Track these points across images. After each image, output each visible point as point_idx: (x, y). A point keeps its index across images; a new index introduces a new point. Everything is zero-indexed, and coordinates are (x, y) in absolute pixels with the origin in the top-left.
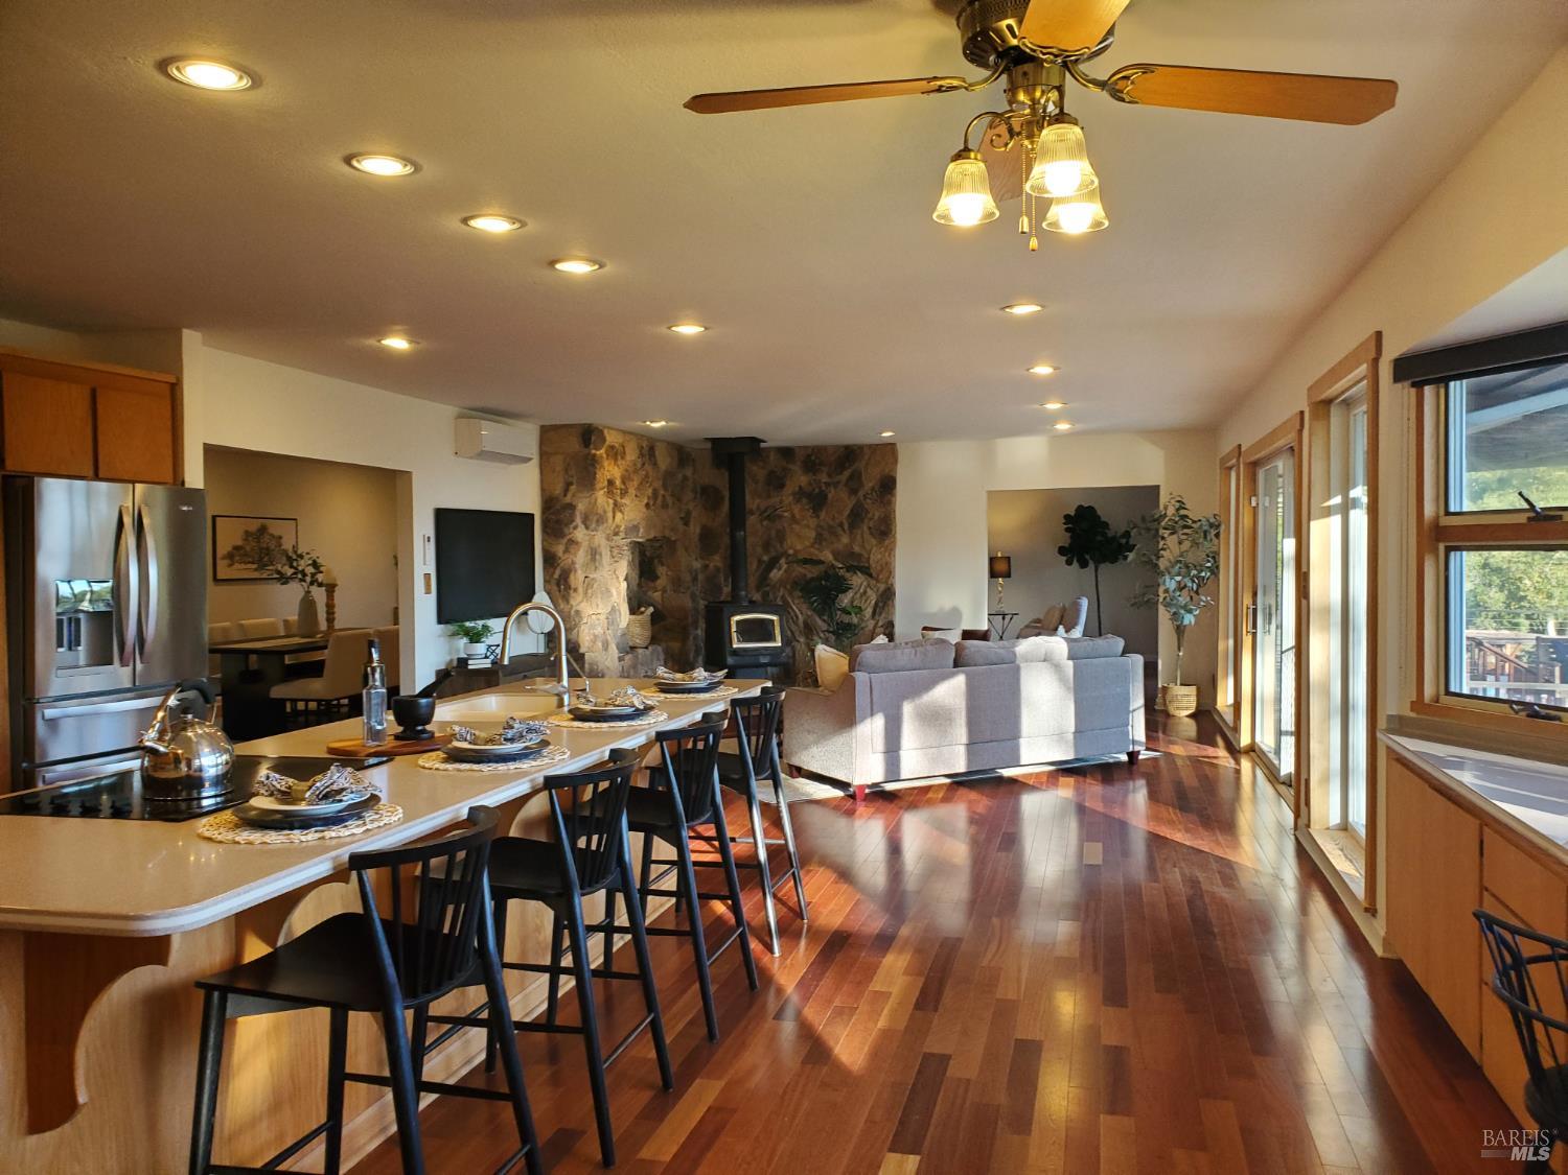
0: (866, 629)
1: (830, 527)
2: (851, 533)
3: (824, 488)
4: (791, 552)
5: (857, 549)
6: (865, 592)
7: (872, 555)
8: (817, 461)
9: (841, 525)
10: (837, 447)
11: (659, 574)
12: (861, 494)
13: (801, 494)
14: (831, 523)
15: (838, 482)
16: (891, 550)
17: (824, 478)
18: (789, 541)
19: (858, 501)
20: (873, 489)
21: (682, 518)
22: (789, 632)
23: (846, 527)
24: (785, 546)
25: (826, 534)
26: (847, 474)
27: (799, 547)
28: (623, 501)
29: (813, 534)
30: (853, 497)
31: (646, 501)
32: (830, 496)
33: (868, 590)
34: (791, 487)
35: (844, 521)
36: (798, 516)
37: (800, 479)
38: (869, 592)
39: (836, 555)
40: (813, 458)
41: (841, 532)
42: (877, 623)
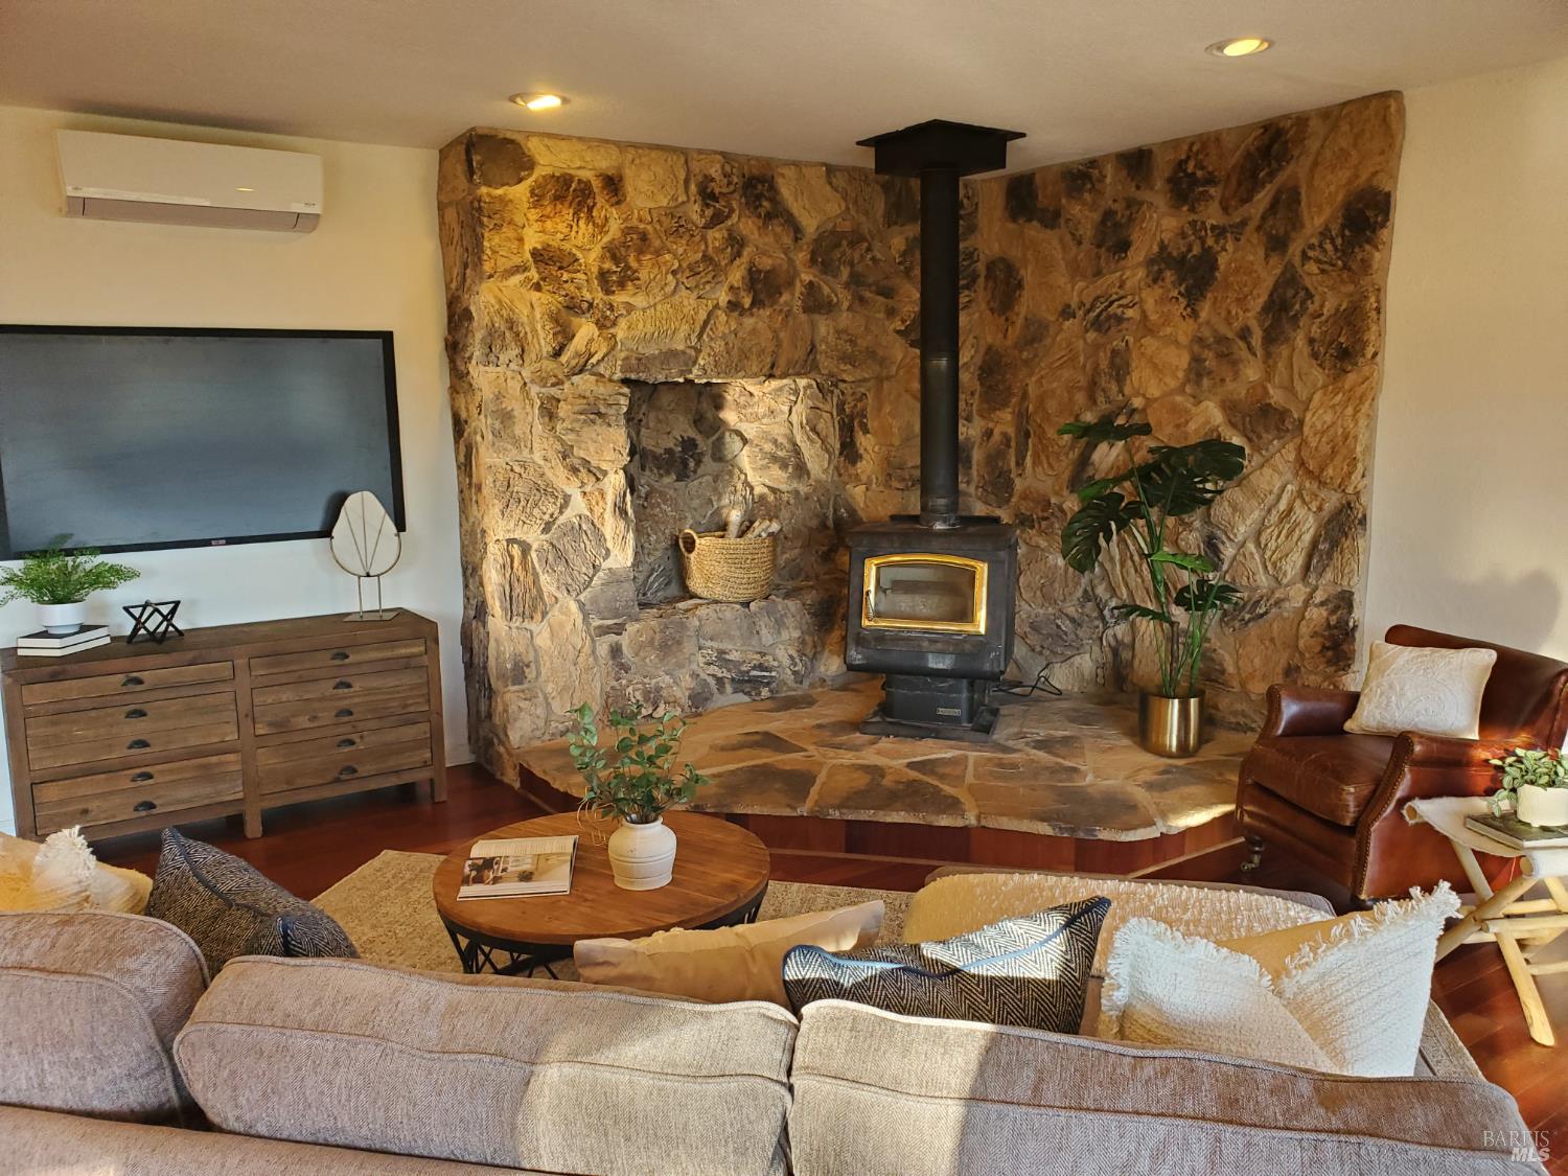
0: (1286, 605)
1: (1221, 340)
2: (1268, 355)
3: (1210, 242)
4: (1137, 402)
5: (1276, 396)
6: (1290, 510)
7: (1309, 415)
8: (1199, 173)
9: (1244, 334)
10: (1243, 131)
11: (861, 451)
12: (1295, 249)
13: (1163, 262)
14: (1224, 330)
15: (1244, 223)
16: (1362, 400)
17: (1212, 215)
18: (1135, 376)
19: (1289, 267)
20: (1325, 234)
21: (898, 332)
22: (1124, 591)
23: (1257, 339)
24: (1127, 390)
25: (1210, 362)
26: (1263, 198)
27: (1154, 391)
28: (620, 298)
29: (1183, 360)
30: (1274, 259)
31: (723, 297)
32: (1222, 260)
33: (1298, 503)
34: (1142, 248)
35: (1254, 325)
36: (1153, 317)
37: (1161, 224)
38: (1300, 511)
39: (1230, 407)
40: (1190, 167)
41: (1244, 353)
42: (1311, 596)
